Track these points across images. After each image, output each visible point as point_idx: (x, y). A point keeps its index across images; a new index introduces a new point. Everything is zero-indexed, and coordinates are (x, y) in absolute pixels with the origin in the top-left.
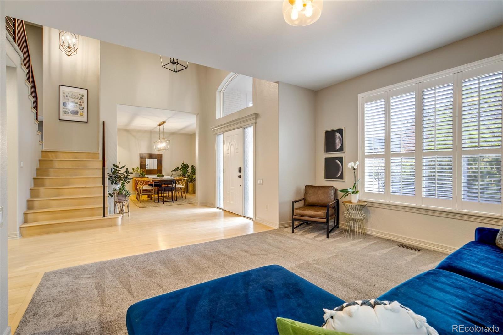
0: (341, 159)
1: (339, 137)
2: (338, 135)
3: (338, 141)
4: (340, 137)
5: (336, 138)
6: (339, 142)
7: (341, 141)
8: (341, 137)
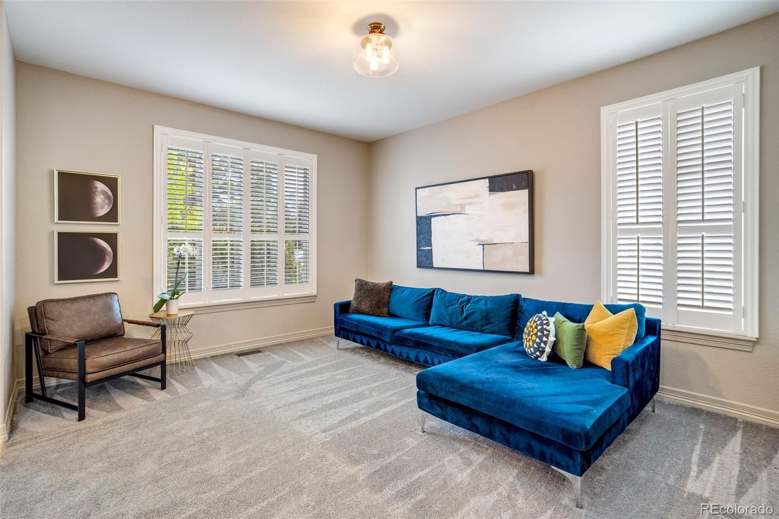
0: (111, 239)
1: (104, 193)
2: (100, 186)
3: (99, 199)
4: (106, 193)
5: (94, 193)
6: (104, 201)
7: (110, 201)
8: (110, 193)
